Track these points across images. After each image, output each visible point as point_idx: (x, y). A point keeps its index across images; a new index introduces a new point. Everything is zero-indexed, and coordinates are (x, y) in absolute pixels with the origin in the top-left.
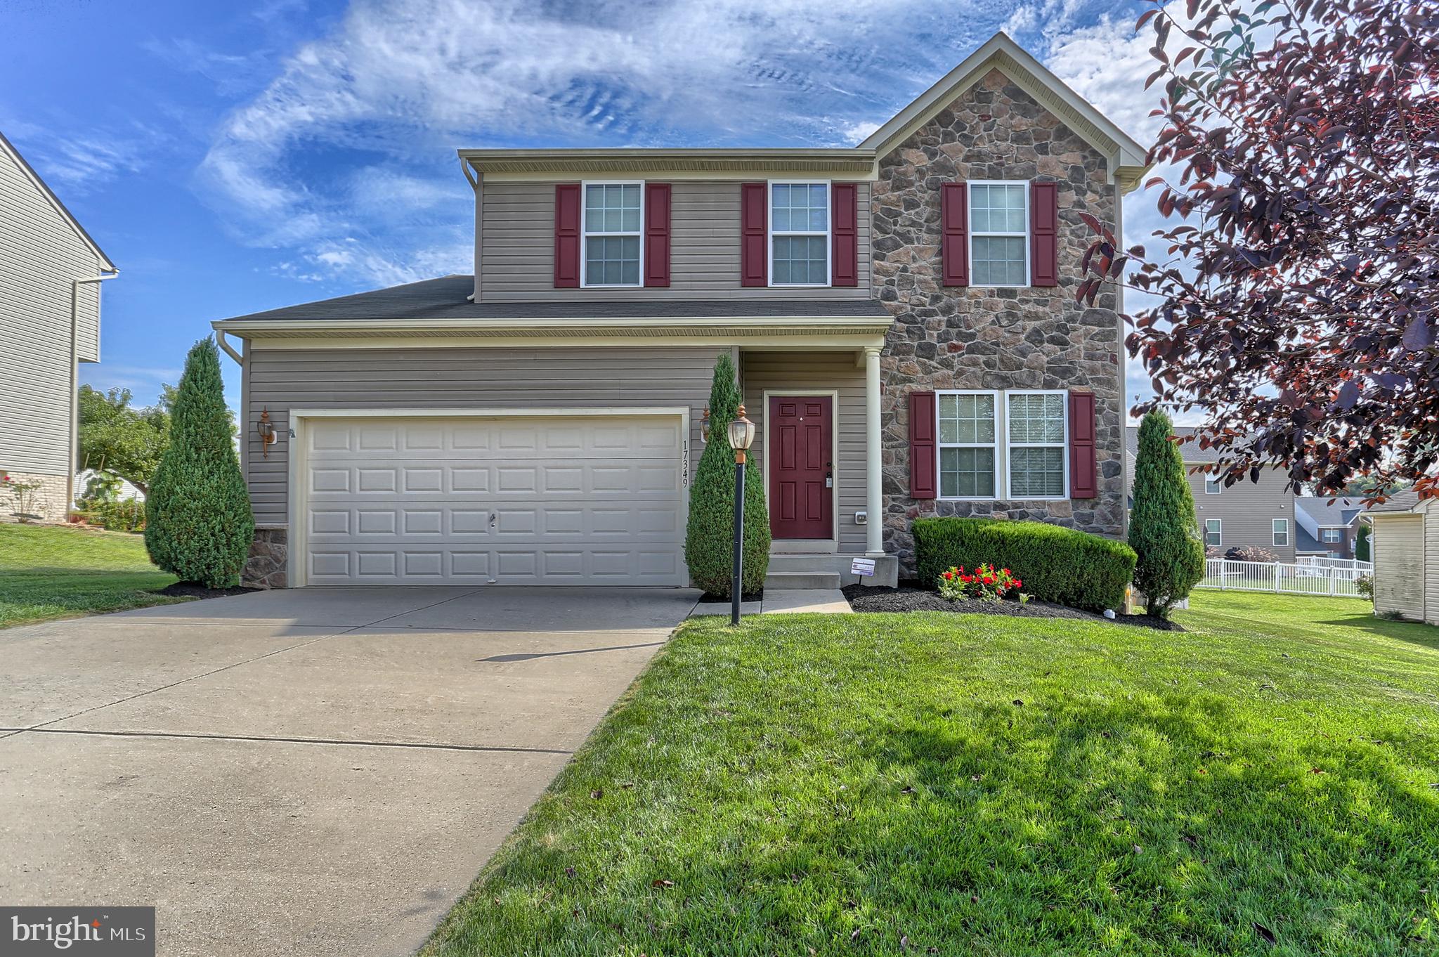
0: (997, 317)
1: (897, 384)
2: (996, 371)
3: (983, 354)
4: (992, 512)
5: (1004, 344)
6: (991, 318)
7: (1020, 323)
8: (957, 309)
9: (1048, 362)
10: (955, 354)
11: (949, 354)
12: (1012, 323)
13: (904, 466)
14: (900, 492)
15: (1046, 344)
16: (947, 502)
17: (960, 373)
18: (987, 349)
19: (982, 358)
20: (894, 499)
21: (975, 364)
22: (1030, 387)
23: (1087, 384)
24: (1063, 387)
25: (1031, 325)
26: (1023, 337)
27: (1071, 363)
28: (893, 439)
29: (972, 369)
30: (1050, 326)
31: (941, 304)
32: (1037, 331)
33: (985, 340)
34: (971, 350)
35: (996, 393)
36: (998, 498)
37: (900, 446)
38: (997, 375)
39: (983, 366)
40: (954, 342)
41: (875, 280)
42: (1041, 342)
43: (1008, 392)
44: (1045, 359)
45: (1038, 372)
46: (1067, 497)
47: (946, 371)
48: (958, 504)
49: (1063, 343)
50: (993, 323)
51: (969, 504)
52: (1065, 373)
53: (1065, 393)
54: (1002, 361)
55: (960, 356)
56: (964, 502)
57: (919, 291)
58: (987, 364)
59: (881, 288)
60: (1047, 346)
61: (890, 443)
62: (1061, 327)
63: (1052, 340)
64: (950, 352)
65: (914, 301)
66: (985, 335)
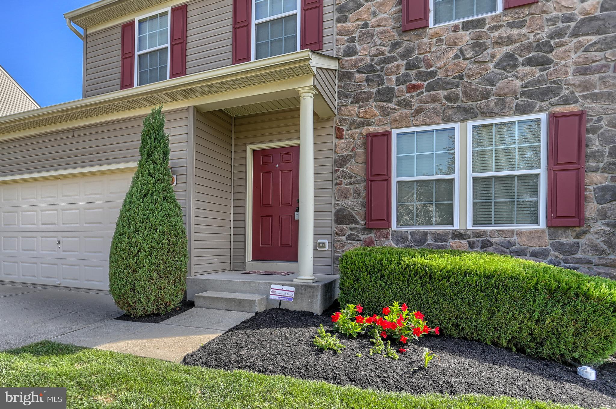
0: (461, 51)
1: (356, 128)
2: (459, 104)
3: (444, 89)
4: (450, 240)
5: (468, 76)
6: (455, 50)
7: (489, 51)
8: (417, 51)
9: (522, 87)
10: (414, 94)
11: (407, 95)
12: (478, 53)
13: (362, 200)
14: (357, 222)
15: (521, 68)
16: (402, 231)
17: (419, 111)
18: (448, 83)
19: (442, 94)
20: (351, 229)
21: (435, 100)
22: (499, 114)
23: (576, 102)
24: (541, 110)
25: (501, 52)
26: (491, 65)
27: (554, 82)
28: (351, 177)
29: (431, 105)
30: (528, 48)
31: (401, 50)
32: (510, 56)
33: (447, 76)
34: (430, 88)
35: (457, 126)
36: (457, 226)
37: (357, 182)
38: (459, 108)
39: (444, 101)
40: (414, 82)
41: (337, 40)
42: (515, 66)
43: (470, 124)
44: (519, 83)
45: (508, 99)
46: (542, 224)
47: (403, 111)
48: (413, 233)
49: (543, 63)
50: (456, 57)
51: (425, 233)
52: (543, 95)
53: (543, 116)
54: (465, 93)
55: (418, 95)
56: (420, 232)
57: (379, 42)
58: (448, 98)
59: (343, 47)
60: (522, 70)
61: (349, 181)
62: (541, 46)
63: (529, 62)
64: (409, 92)
65: (374, 52)
66: (447, 70)
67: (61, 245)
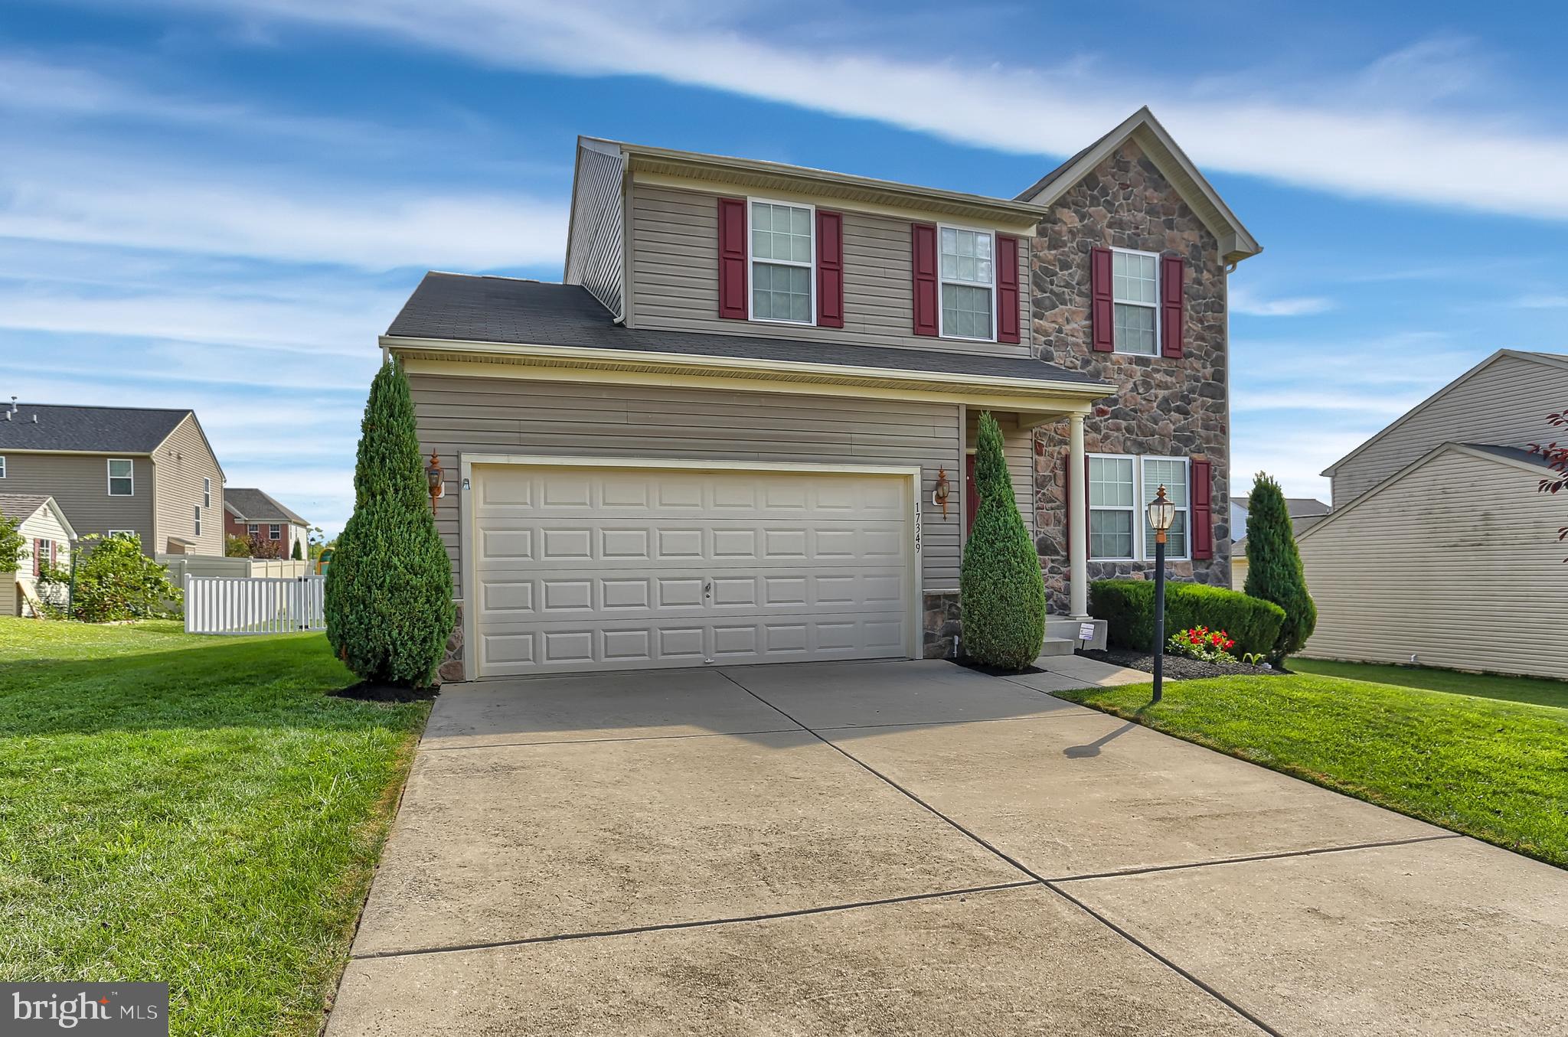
0: (1135, 384)
1: (1055, 446)
2: (1134, 437)
3: (1124, 420)
4: (1132, 572)
5: (1140, 411)
6: (1130, 385)
7: (1153, 391)
8: (1103, 374)
9: (1175, 431)
10: (1102, 418)
11: (1097, 418)
12: (1147, 390)
13: (1061, 528)
14: (1058, 553)
15: (1172, 413)
16: (1096, 563)
17: (1106, 437)
18: (1127, 414)
19: (1124, 424)
20: (1053, 561)
21: (1118, 429)
22: (1161, 453)
23: (1204, 452)
24: (1185, 455)
25: (1162, 393)
26: (1155, 404)
27: (1192, 432)
28: (1053, 501)
29: (1116, 434)
30: (1175, 396)
31: (1090, 368)
32: (1166, 400)
33: (1126, 406)
34: (1115, 415)
35: (1133, 457)
36: (1136, 559)
37: (1058, 508)
38: (1135, 440)
39: (1124, 431)
40: (1101, 406)
41: (1035, 339)
42: (1170, 411)
43: (1143, 457)
44: (1173, 427)
45: (1167, 440)
46: (1189, 558)
47: (1095, 435)
48: (1105, 565)
49: (1185, 413)
50: (1132, 390)
51: (1114, 565)
52: (1188, 441)
53: (1187, 459)
54: (1139, 427)
55: (1106, 420)
56: (1110, 563)
57: (1072, 354)
58: (1129, 430)
59: (1041, 347)
60: (1174, 415)
61: (1050, 505)
62: (1184, 398)
63: (1178, 410)
64: (1098, 416)
65: (1068, 364)
66: (1126, 401)
67: (712, 593)
